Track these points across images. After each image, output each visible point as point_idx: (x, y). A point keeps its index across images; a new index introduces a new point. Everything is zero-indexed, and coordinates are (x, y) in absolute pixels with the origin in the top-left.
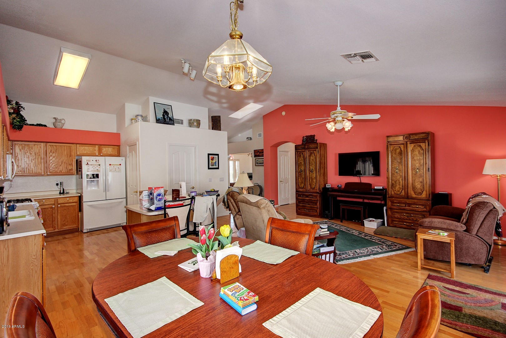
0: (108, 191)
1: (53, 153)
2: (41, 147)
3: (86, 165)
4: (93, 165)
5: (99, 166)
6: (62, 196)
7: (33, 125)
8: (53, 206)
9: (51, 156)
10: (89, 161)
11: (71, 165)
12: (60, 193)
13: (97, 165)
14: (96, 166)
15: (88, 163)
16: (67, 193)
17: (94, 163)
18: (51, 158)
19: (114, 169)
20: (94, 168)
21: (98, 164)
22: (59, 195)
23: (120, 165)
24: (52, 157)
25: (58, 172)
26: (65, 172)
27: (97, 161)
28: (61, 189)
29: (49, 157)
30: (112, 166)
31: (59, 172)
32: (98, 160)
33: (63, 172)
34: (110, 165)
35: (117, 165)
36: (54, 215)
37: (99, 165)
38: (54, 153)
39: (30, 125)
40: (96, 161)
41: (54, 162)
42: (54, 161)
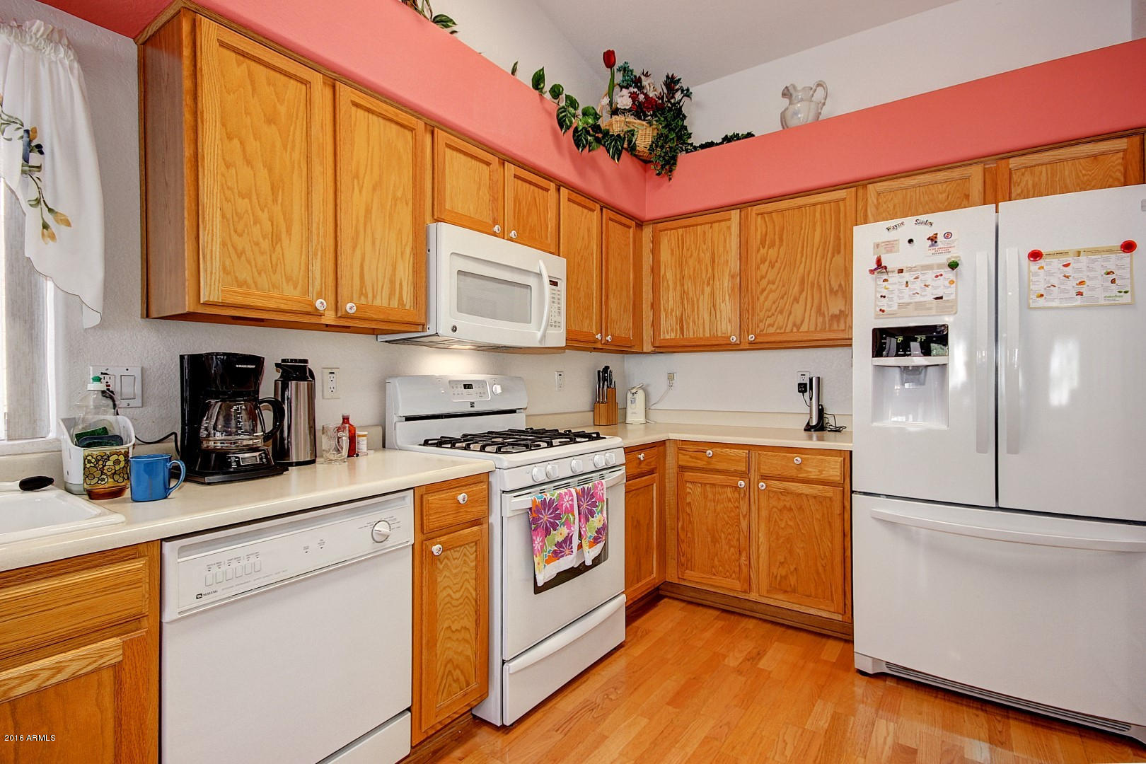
0: (1013, 450)
1: (769, 248)
2: (729, 228)
3: (872, 272)
4: (910, 269)
5: (949, 274)
6: (814, 443)
7: (711, 144)
8: (742, 484)
9: (764, 261)
10: (890, 246)
11: (840, 294)
12: (808, 428)
13: (940, 266)
14: (930, 275)
15: (879, 262)
16: (838, 430)
17: (921, 254)
18: (764, 267)
19: (1071, 285)
20: (917, 286)
21: (944, 259)
22: (805, 434)
23: (1129, 247)
24: (767, 263)
25: (788, 330)
26: (812, 328)
27: (940, 238)
28: (811, 406)
29: (758, 268)
30: (1052, 265)
31: (792, 331)
32: (948, 235)
33: (804, 328)
34: (1035, 255)
35: (1096, 251)
36: (744, 524)
37: (953, 266)
38: (772, 245)
39: (703, 146)
40: (933, 240)
41: (774, 287)
42: (774, 283)
